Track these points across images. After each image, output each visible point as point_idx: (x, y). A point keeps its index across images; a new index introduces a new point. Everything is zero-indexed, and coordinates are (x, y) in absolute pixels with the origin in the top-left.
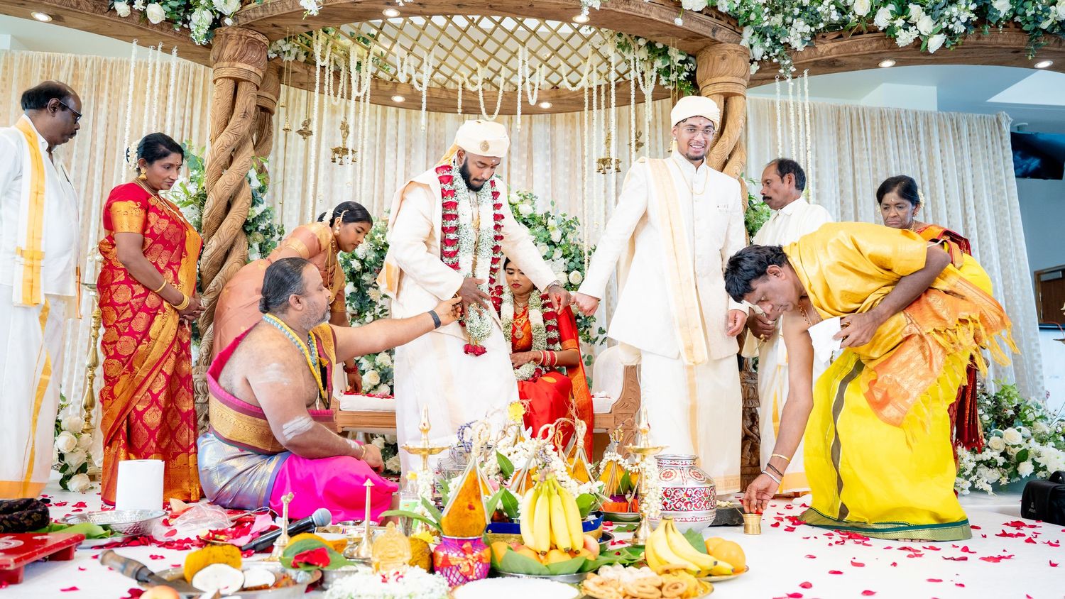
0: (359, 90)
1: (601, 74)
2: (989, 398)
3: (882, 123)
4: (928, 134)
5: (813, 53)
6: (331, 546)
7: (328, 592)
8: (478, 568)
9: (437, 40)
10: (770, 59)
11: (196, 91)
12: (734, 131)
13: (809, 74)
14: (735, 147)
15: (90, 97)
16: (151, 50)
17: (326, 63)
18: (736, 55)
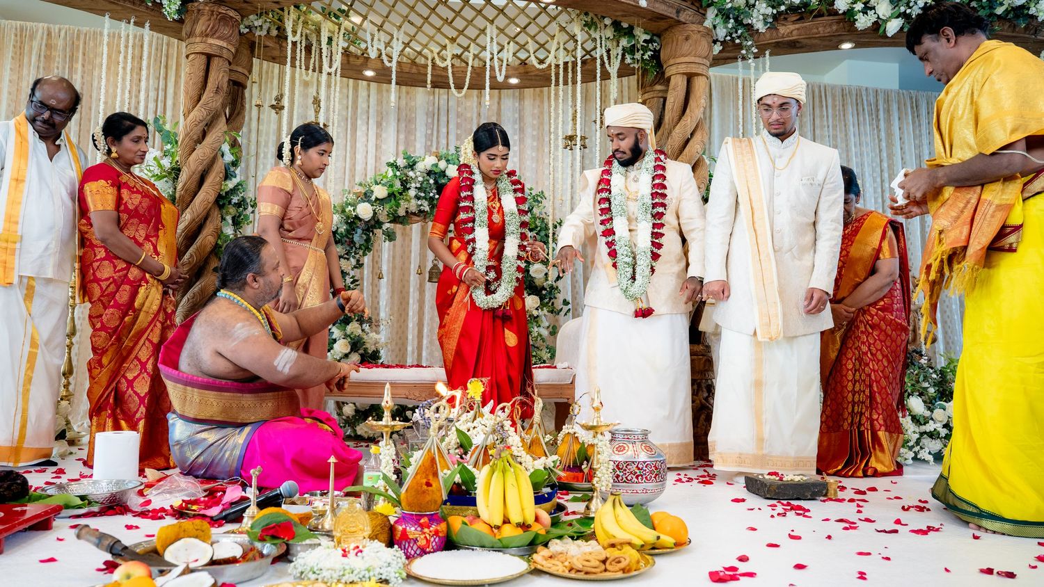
0: (330, 67)
1: (568, 51)
2: (935, 372)
3: (844, 100)
4: (888, 111)
5: (775, 34)
6: (297, 519)
7: (292, 564)
8: (434, 541)
9: (407, 17)
10: (733, 40)
11: (169, 63)
12: (696, 111)
13: (771, 55)
14: (697, 126)
15: (64, 68)
16: (123, 24)
17: (297, 38)
18: (699, 36)
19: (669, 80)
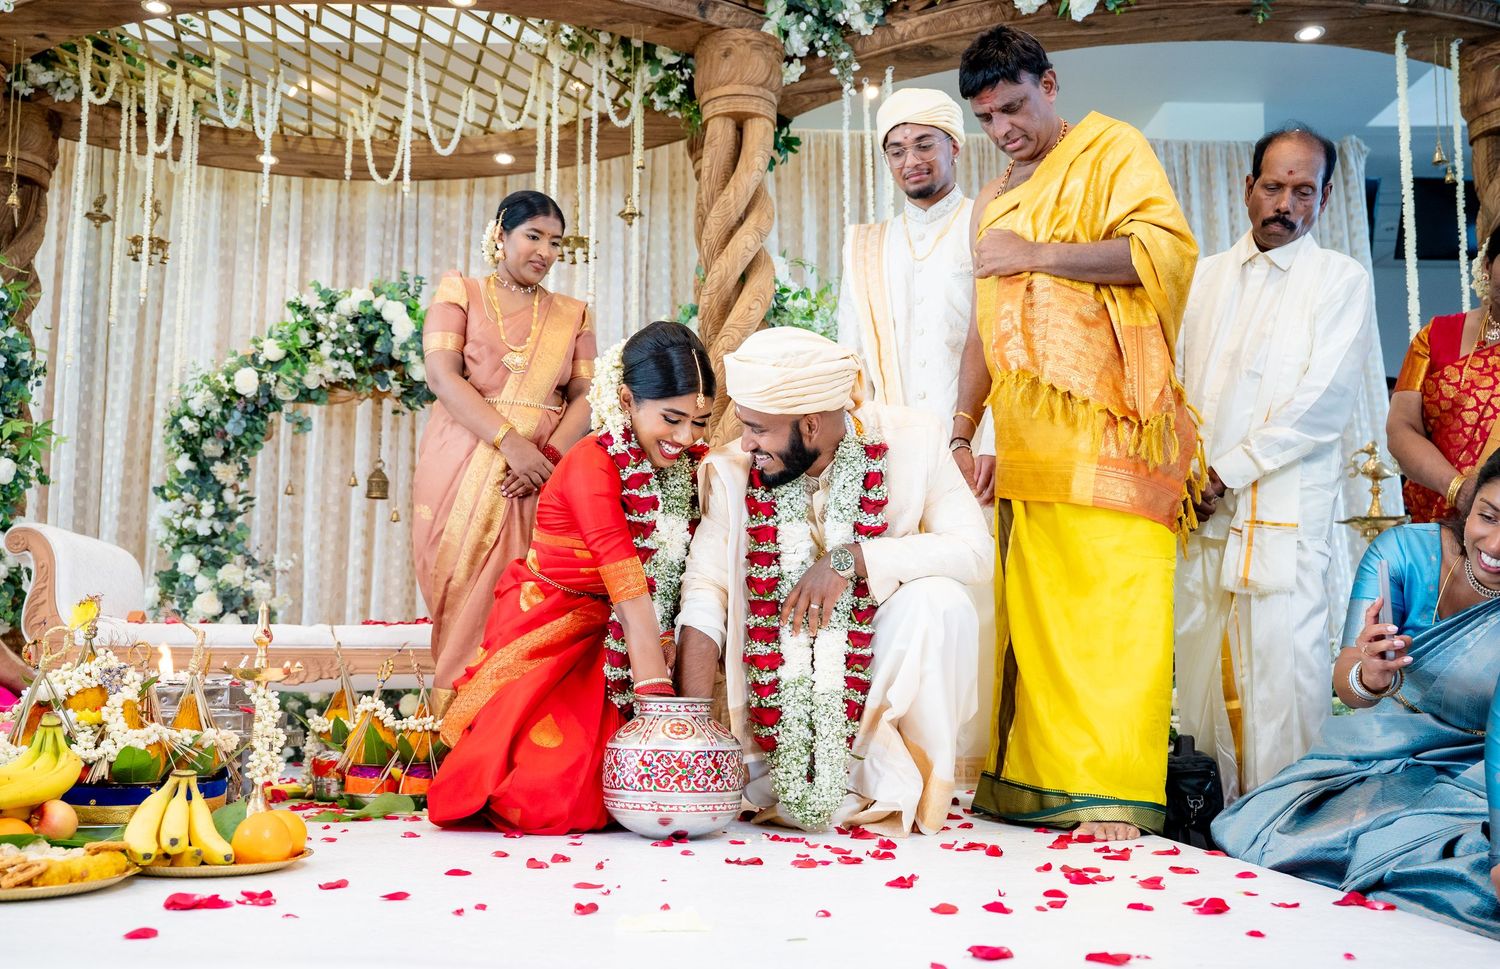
5: (888, 37)
13: (897, 77)
14: (755, 196)
18: (748, 47)
19: (704, 126)
